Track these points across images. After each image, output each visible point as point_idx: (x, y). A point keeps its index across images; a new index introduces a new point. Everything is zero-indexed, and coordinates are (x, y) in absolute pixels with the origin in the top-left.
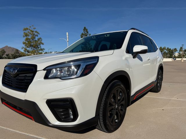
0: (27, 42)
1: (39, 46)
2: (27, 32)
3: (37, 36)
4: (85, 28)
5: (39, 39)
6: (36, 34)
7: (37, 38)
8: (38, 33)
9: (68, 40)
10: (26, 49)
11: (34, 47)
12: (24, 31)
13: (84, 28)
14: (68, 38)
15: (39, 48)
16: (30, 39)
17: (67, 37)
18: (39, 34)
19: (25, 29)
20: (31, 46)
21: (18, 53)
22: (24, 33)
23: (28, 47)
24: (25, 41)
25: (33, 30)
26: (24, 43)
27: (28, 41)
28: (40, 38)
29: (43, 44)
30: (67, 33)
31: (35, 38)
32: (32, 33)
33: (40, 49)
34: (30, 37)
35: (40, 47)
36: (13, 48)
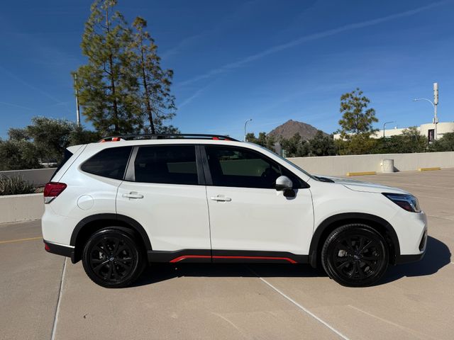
0: (346, 120)
1: (368, 127)
2: (347, 101)
3: (365, 105)
5: (368, 113)
6: (363, 103)
7: (364, 111)
8: (367, 100)
9: (436, 101)
11: (359, 129)
12: (344, 101)
14: (436, 97)
15: (367, 129)
16: (351, 114)
17: (436, 93)
18: (369, 102)
19: (344, 97)
20: (354, 127)
22: (342, 103)
23: (348, 129)
24: (342, 119)
25: (358, 97)
26: (341, 123)
27: (348, 119)
28: (372, 110)
29: (377, 120)
30: (435, 84)
31: (361, 110)
32: (355, 102)
33: (369, 131)
34: (352, 111)
35: (371, 127)
36: (302, 124)
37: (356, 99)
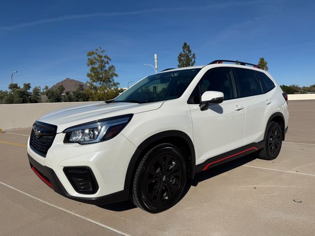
0: (93, 74)
1: (111, 80)
2: (92, 57)
3: (108, 63)
4: (185, 44)
5: (110, 68)
6: (106, 60)
7: (107, 67)
8: (108, 59)
9: (156, 67)
10: (92, 85)
11: (104, 81)
12: (90, 57)
13: (183, 45)
14: (156, 64)
15: (110, 82)
16: (96, 68)
17: (156, 61)
18: (110, 60)
19: (90, 54)
20: (99, 79)
21: (83, 90)
22: (89, 59)
23: (94, 81)
24: (90, 73)
25: (101, 54)
26: (89, 75)
27: (94, 72)
28: (113, 66)
29: (116, 76)
30: (156, 55)
31: (104, 66)
33: (112, 83)
34: (96, 66)
35: (113, 80)
36: (77, 81)
37: (100, 57)
